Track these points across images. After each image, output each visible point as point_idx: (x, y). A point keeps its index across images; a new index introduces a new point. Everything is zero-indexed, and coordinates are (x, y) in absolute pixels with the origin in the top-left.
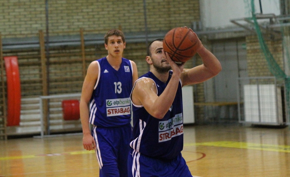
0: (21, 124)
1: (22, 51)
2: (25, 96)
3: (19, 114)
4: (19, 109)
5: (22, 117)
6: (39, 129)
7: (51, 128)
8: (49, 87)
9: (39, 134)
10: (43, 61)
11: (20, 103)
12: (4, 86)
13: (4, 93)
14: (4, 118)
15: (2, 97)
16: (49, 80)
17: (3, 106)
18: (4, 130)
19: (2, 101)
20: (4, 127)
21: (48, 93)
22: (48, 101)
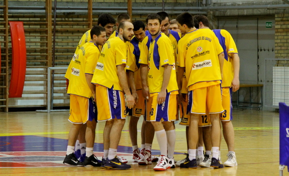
0: (23, 95)
1: (24, 17)
2: (27, 65)
3: (23, 85)
5: (25, 88)
6: (41, 103)
7: (56, 102)
8: (54, 58)
9: (44, 108)
10: (50, 28)
11: (24, 73)
12: (7, 54)
13: (7, 61)
14: (5, 88)
15: (5, 66)
16: (54, 51)
17: (5, 76)
18: (6, 102)
19: (5, 69)
20: (5, 98)
21: (54, 65)
22: (53, 72)
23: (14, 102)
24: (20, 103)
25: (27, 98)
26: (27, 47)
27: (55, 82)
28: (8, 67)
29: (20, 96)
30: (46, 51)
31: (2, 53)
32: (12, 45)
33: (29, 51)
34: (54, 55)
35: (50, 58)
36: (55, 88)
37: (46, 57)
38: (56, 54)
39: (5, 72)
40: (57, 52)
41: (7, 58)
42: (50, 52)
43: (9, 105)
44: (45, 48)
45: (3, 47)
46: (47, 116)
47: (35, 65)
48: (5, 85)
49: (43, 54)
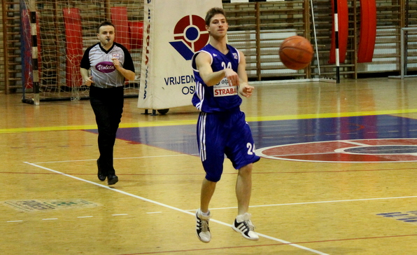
0: (373, 60)
2: (377, 25)
3: (373, 48)
4: (373, 42)
5: (376, 52)
6: (393, 67)
7: (410, 66)
8: (408, 15)
9: (396, 73)
11: (374, 34)
12: (356, 13)
13: (356, 21)
14: (354, 53)
15: (353, 27)
16: (408, 8)
17: (353, 39)
18: (354, 67)
19: (353, 31)
20: (354, 63)
21: (407, 24)
22: (406, 33)
23: (364, 67)
24: (370, 68)
25: (378, 63)
26: (377, 5)
27: (408, 43)
28: (356, 28)
29: (370, 61)
30: (399, 9)
31: (349, 12)
32: (361, 3)
33: (379, 9)
34: (407, 13)
35: (403, 17)
36: (409, 51)
37: (399, 16)
38: (409, 11)
39: (353, 34)
40: (411, 9)
41: (355, 18)
42: (403, 10)
43: (358, 71)
44: (397, 5)
45: (350, 6)
46: (400, 83)
47: (386, 25)
48: (353, 48)
49: (394, 12)
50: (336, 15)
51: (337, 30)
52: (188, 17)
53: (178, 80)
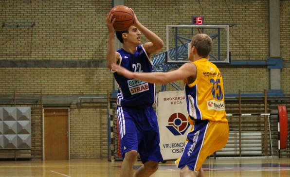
50: (279, 123)
51: (279, 131)
52: (176, 114)
53: (170, 146)
